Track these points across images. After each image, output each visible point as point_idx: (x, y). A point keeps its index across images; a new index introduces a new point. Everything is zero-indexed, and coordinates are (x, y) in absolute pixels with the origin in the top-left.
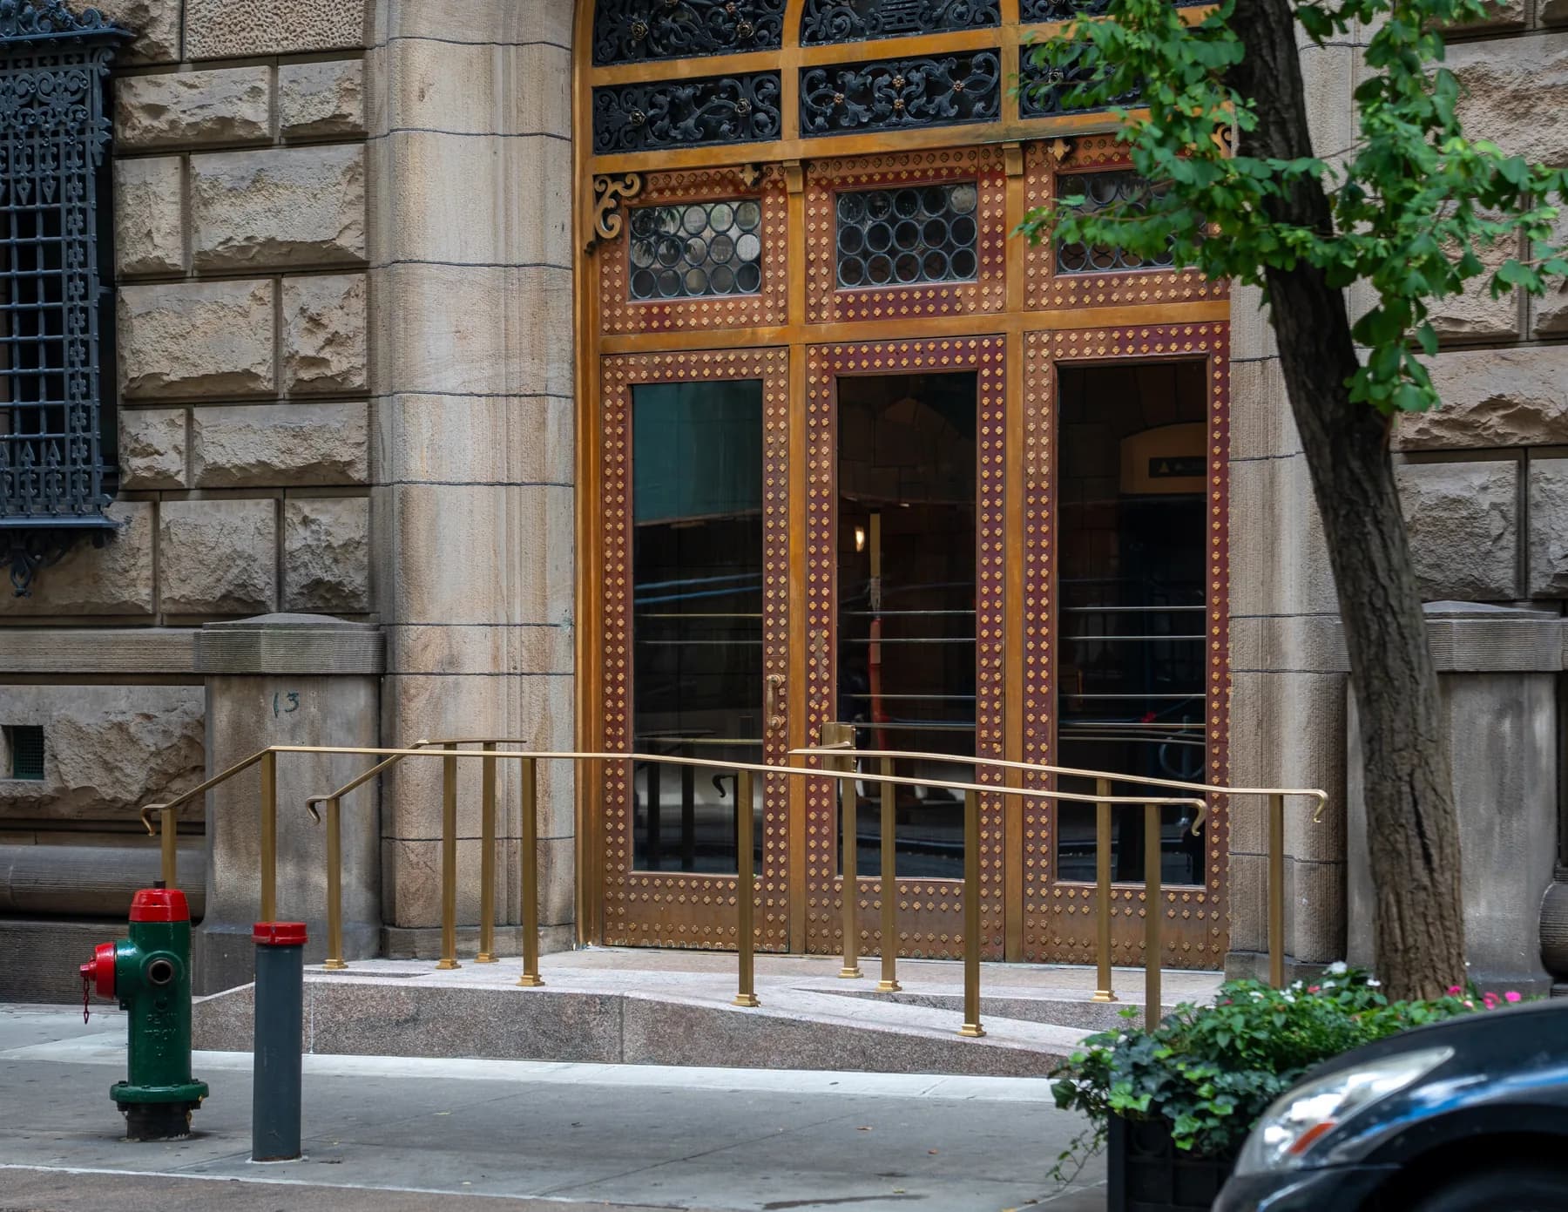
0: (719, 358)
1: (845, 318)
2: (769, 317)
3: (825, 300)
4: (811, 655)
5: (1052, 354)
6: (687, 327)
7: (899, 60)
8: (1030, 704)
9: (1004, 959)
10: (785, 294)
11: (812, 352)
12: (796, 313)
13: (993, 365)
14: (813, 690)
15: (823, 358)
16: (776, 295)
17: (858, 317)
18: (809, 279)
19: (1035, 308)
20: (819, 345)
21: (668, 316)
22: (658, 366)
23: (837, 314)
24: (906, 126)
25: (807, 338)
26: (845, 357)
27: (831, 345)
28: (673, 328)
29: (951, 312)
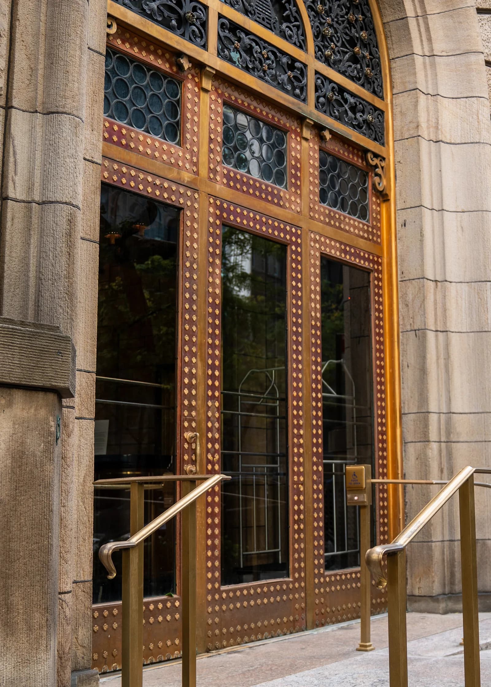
0: (158, 182)
1: (228, 185)
2: (188, 166)
3: (218, 169)
4: (208, 419)
5: (320, 248)
6: (136, 150)
7: (265, 42)
8: (315, 459)
9: (306, 629)
10: (198, 155)
11: (212, 201)
12: (204, 172)
13: (297, 245)
14: (210, 446)
15: (217, 207)
16: (192, 152)
17: (235, 188)
18: (211, 151)
19: (312, 218)
20: (216, 198)
21: (124, 136)
22: (116, 172)
23: (225, 181)
24: (267, 81)
25: (209, 190)
26: (229, 212)
27: (223, 200)
28: (127, 146)
29: (278, 205)
